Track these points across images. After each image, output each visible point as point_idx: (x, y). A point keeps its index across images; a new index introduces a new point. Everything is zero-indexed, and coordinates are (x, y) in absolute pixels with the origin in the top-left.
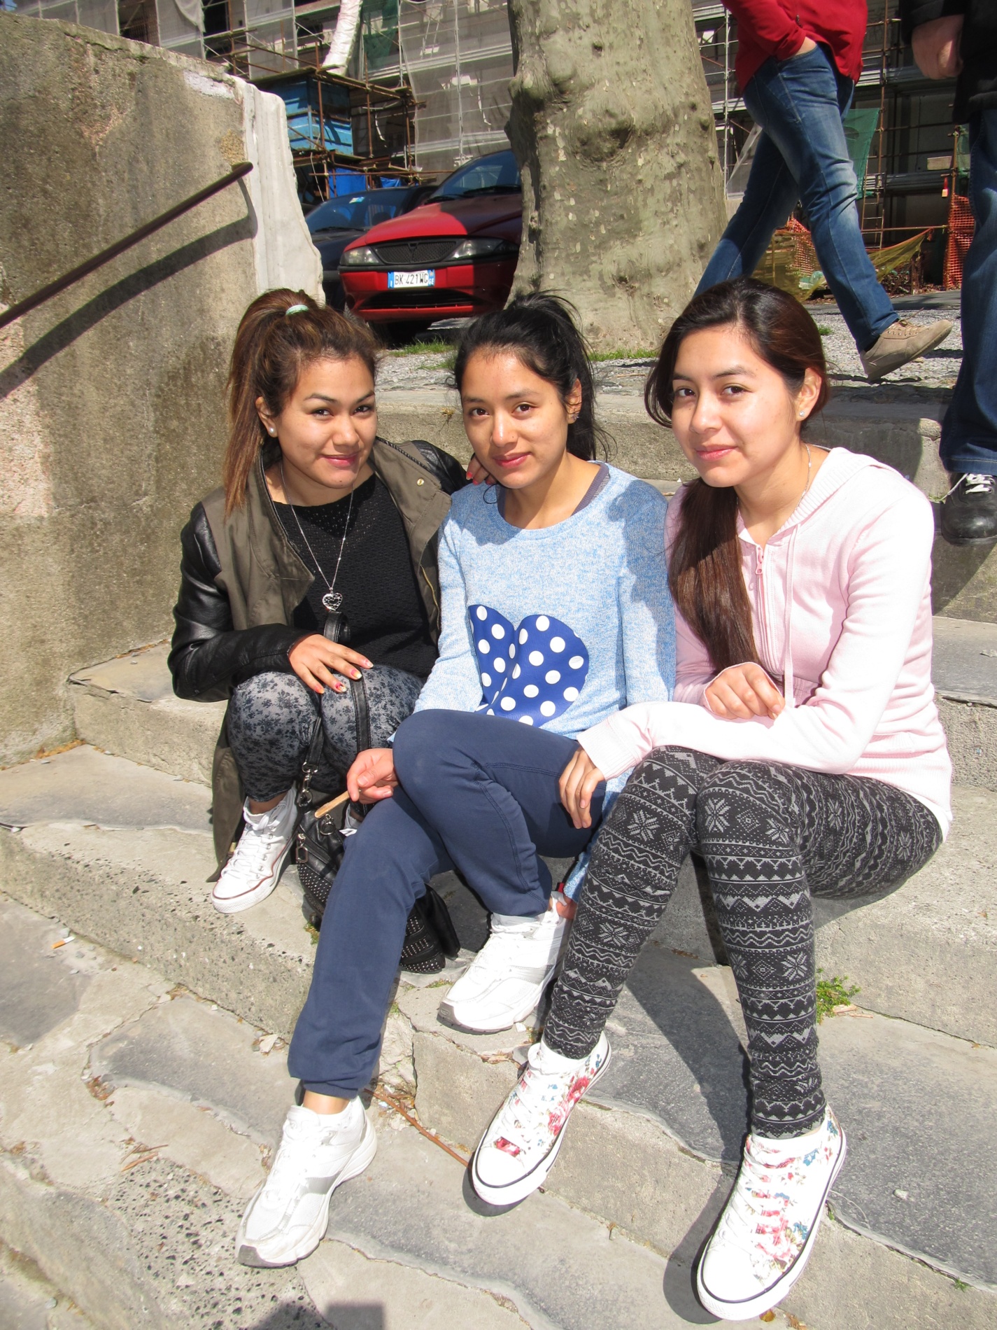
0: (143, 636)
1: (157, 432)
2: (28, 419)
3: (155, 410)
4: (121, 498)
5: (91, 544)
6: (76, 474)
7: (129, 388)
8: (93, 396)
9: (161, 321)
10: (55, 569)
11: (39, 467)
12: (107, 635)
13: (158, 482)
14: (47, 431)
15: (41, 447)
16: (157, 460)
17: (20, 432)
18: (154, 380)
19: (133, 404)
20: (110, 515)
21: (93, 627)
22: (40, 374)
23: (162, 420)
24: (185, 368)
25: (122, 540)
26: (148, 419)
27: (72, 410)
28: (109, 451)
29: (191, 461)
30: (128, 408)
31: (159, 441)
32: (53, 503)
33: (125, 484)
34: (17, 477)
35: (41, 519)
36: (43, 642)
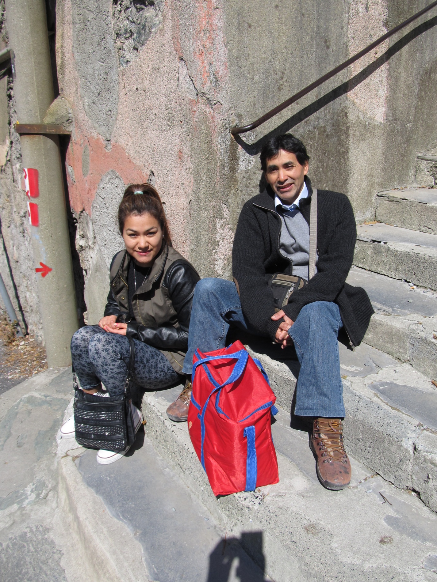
0: (400, 184)
1: (418, 96)
2: (384, 79)
3: (419, 86)
4: (403, 121)
5: (392, 139)
6: (393, 107)
7: (414, 74)
8: (403, 75)
9: (427, 47)
10: (381, 146)
11: (384, 101)
12: (390, 179)
13: (415, 118)
14: (389, 86)
15: (386, 92)
16: (416, 109)
17: (381, 84)
18: (421, 72)
19: (413, 82)
20: (399, 128)
21: (387, 175)
22: (390, 61)
23: (420, 91)
24: (430, 70)
25: (401, 140)
26: (416, 89)
27: (397, 79)
28: (403, 100)
29: (425, 111)
30: (412, 82)
31: (417, 100)
32: (385, 118)
33: (405, 116)
34: (377, 104)
35: (381, 123)
36: (373, 176)
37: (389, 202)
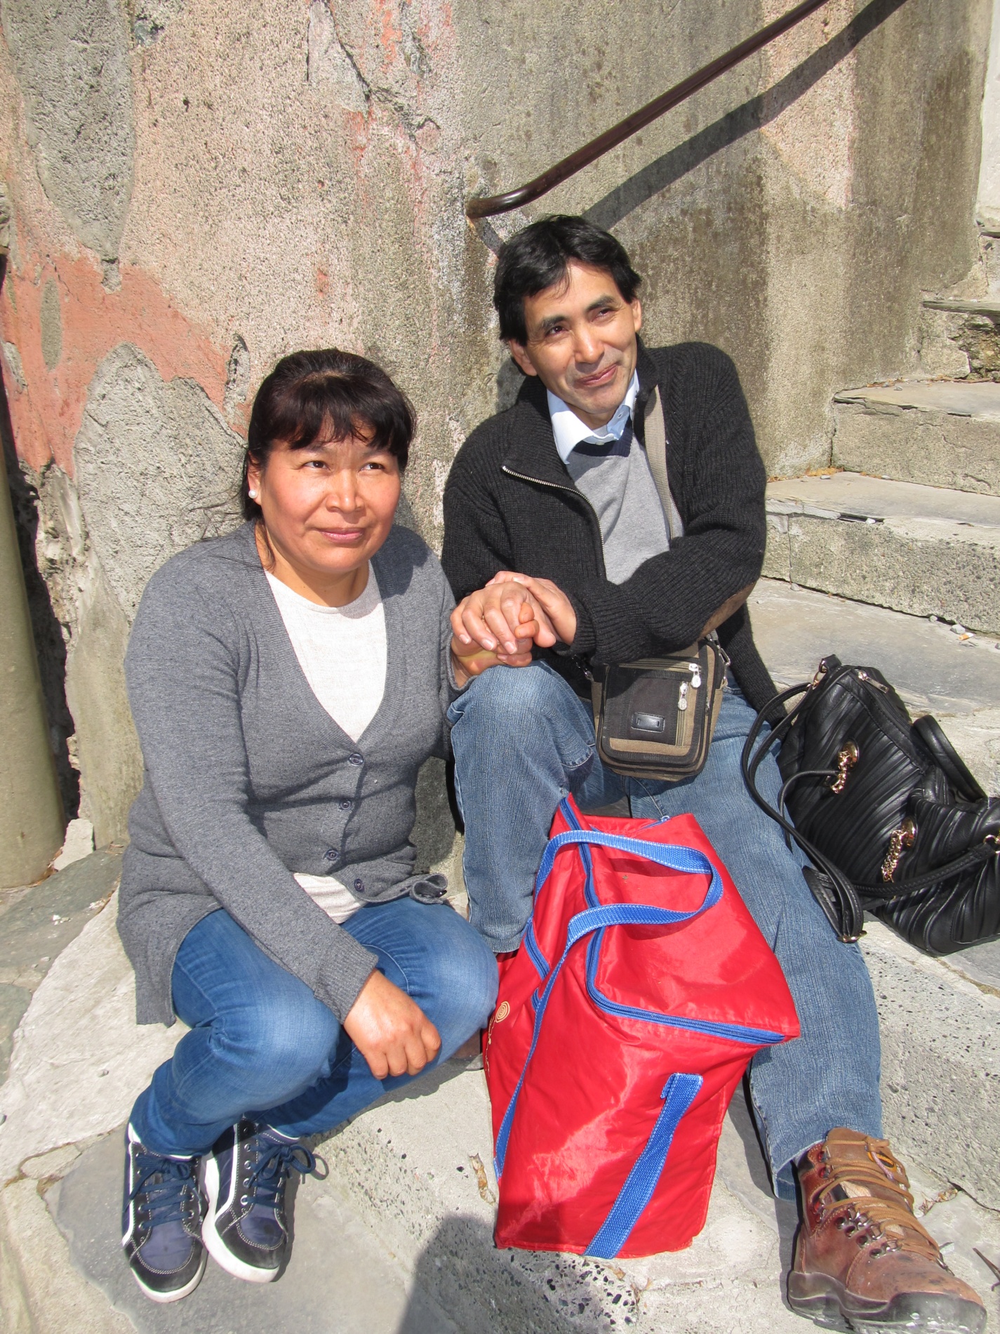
0: (884, 372)
1: (922, 144)
2: (846, 94)
3: (925, 118)
4: (890, 209)
5: (866, 252)
6: (868, 169)
7: (912, 86)
8: (889, 86)
9: (940, 18)
10: (841, 271)
11: (846, 152)
12: (863, 358)
13: (915, 201)
14: (857, 112)
15: (851, 129)
16: (918, 177)
17: (839, 106)
18: (928, 84)
19: (912, 106)
20: (881, 225)
21: (855, 347)
22: (859, 46)
23: (927, 131)
24: (948, 80)
25: (886, 257)
26: (918, 125)
27: (875, 94)
28: (891, 152)
29: (938, 185)
30: (908, 107)
31: (921, 155)
32: (850, 195)
33: (895, 194)
34: (831, 157)
35: (840, 211)
36: (823, 349)
37: (868, 418)
